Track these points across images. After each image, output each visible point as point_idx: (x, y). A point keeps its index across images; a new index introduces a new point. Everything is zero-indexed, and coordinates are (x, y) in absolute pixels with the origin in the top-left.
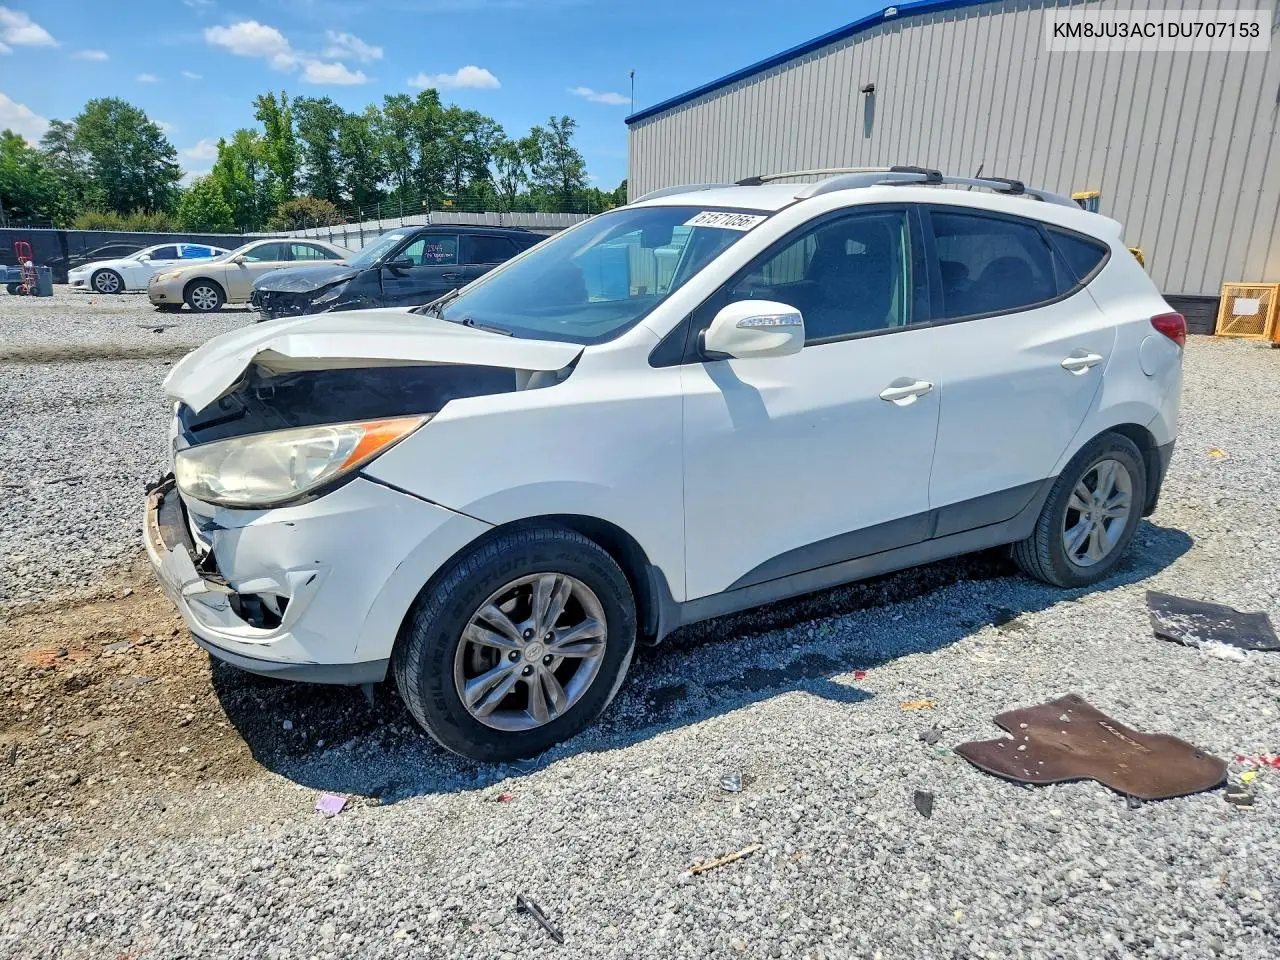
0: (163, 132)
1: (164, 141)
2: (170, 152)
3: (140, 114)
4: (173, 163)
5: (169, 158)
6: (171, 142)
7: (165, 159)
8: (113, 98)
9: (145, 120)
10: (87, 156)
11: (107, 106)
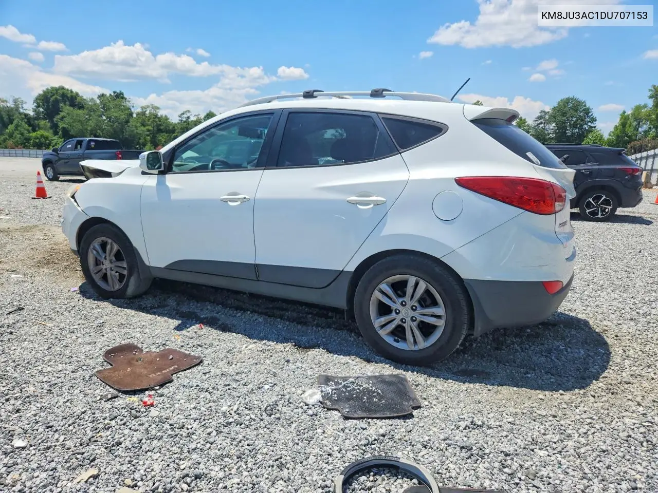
0: (592, 110)
1: (592, 115)
2: (594, 120)
3: (583, 103)
4: (593, 125)
5: (592, 123)
6: (595, 115)
7: (589, 124)
8: (571, 96)
9: (585, 106)
10: (553, 126)
11: (566, 102)
